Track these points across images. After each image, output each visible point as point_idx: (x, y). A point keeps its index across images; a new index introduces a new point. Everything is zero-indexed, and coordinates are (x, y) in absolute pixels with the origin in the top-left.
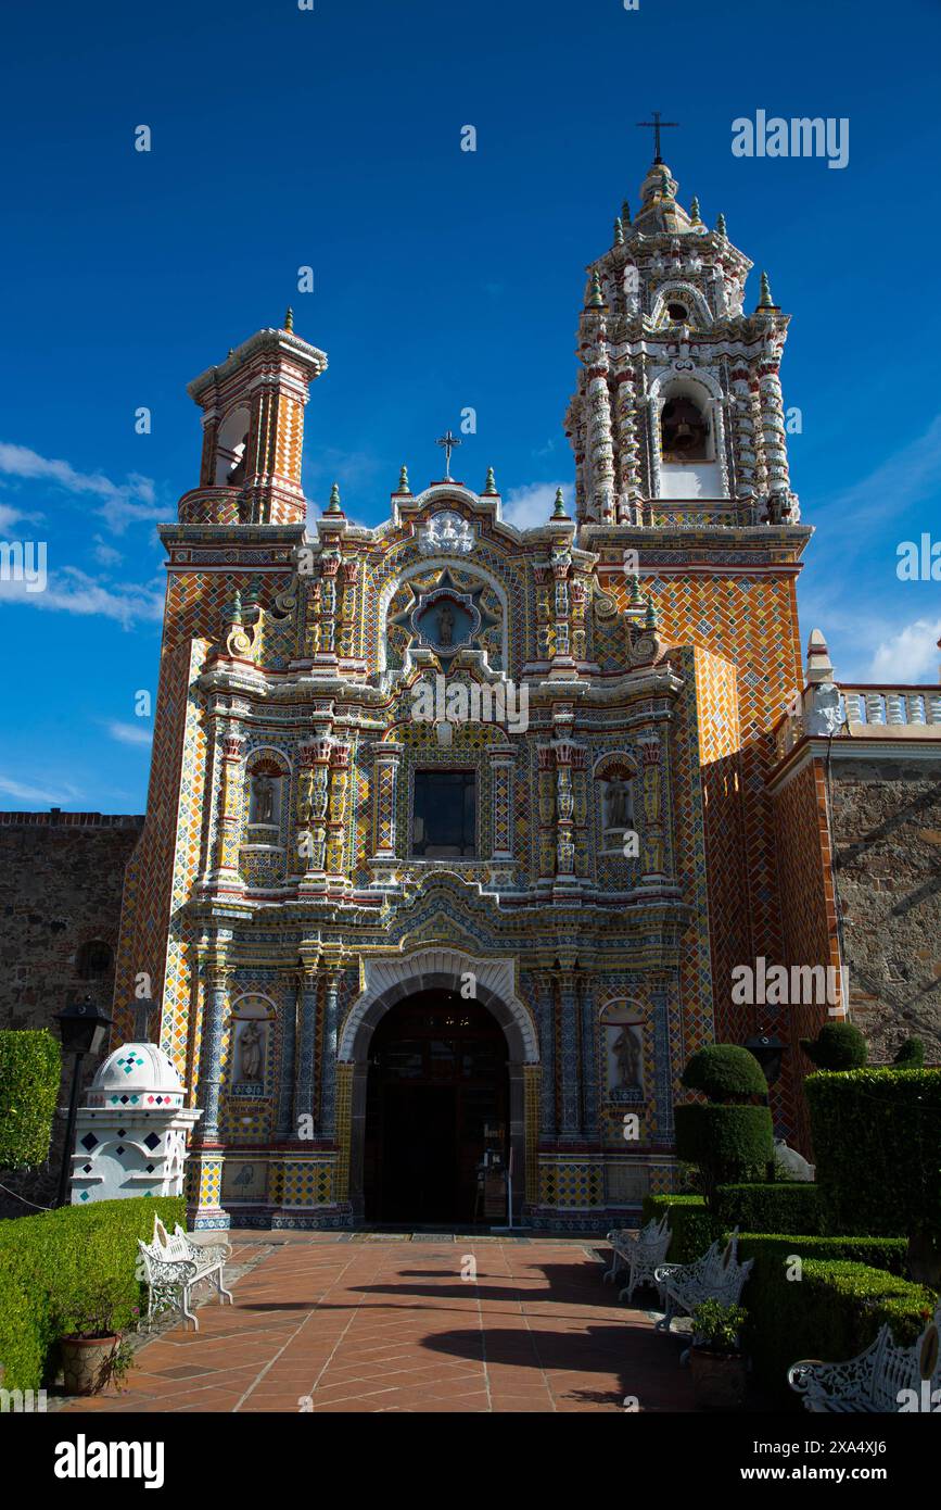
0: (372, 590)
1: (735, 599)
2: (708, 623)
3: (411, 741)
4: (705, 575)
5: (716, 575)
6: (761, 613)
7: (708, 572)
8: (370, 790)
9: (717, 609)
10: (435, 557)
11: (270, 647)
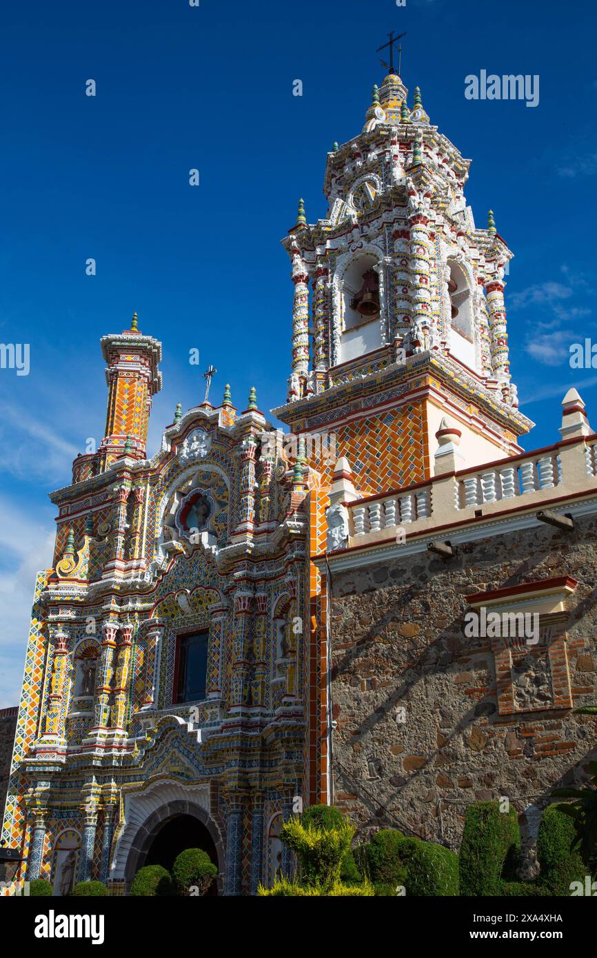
0: (152, 503)
1: (381, 435)
2: (361, 462)
3: (169, 614)
4: (360, 421)
5: (367, 418)
6: (400, 440)
7: (361, 417)
8: (145, 658)
9: (368, 447)
10: (189, 466)
11: (95, 564)
